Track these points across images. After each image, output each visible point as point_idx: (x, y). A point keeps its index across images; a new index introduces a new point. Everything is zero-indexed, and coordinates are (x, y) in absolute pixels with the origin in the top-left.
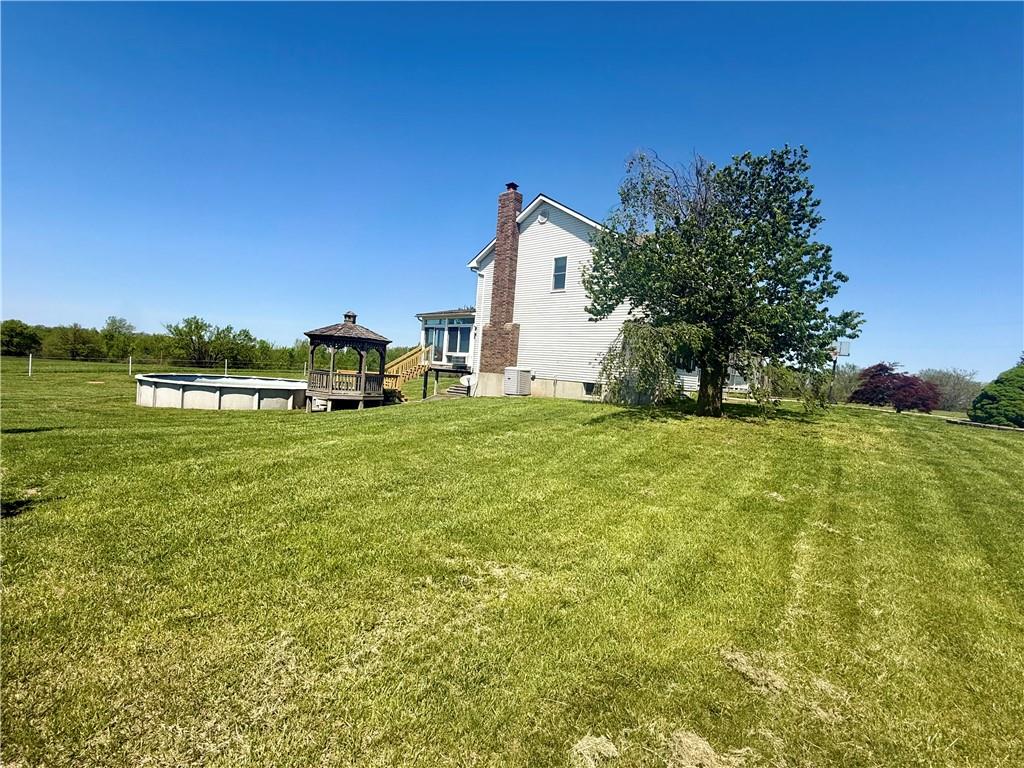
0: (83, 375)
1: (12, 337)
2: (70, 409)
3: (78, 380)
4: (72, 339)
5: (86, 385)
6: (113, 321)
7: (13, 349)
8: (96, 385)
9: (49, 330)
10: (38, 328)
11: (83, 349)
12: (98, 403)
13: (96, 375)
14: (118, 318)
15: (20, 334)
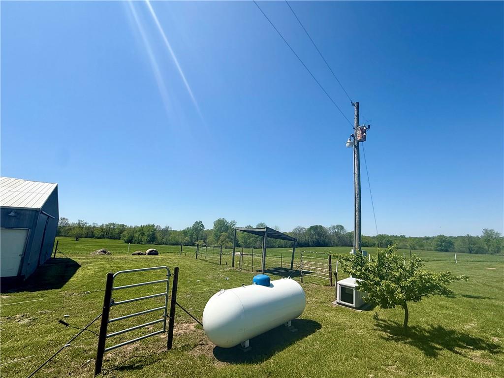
0: (482, 263)
1: (441, 242)
2: (485, 285)
3: (481, 267)
4: (468, 242)
5: (486, 269)
6: (486, 231)
7: (443, 248)
8: (491, 270)
9: (455, 238)
10: (451, 237)
11: (475, 248)
12: (497, 282)
13: (489, 264)
14: (489, 229)
15: (444, 241)
